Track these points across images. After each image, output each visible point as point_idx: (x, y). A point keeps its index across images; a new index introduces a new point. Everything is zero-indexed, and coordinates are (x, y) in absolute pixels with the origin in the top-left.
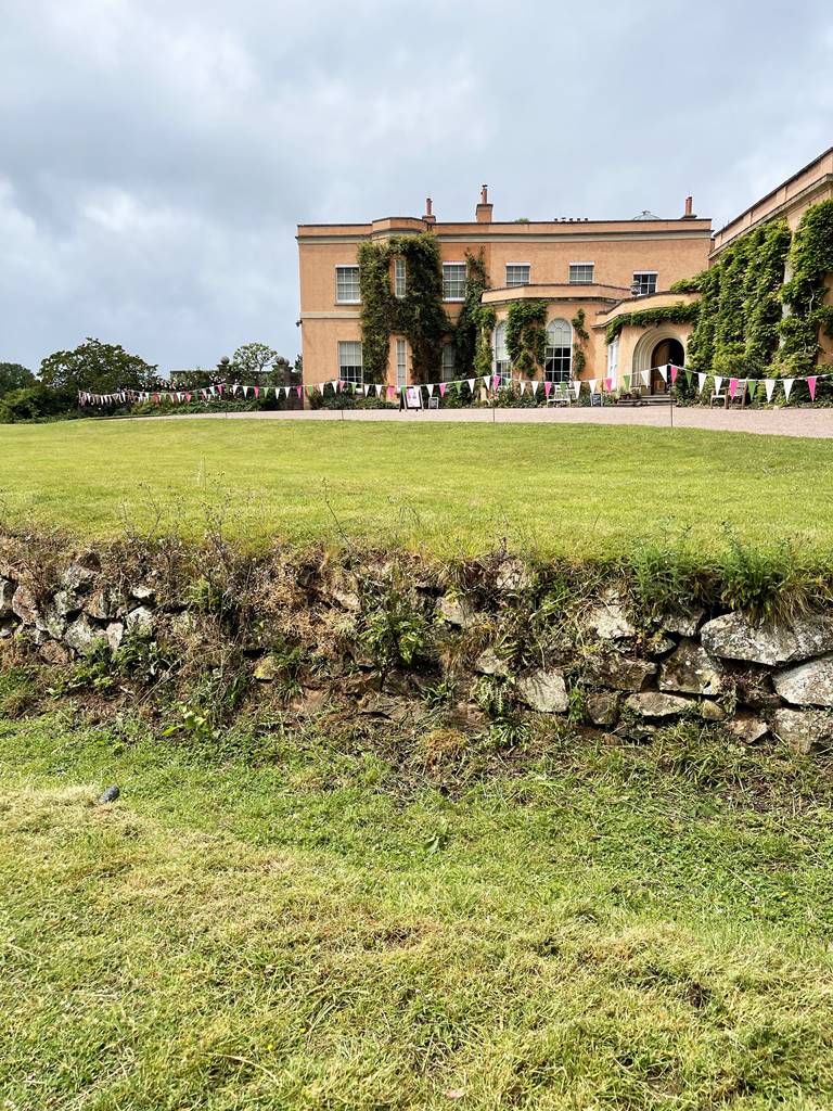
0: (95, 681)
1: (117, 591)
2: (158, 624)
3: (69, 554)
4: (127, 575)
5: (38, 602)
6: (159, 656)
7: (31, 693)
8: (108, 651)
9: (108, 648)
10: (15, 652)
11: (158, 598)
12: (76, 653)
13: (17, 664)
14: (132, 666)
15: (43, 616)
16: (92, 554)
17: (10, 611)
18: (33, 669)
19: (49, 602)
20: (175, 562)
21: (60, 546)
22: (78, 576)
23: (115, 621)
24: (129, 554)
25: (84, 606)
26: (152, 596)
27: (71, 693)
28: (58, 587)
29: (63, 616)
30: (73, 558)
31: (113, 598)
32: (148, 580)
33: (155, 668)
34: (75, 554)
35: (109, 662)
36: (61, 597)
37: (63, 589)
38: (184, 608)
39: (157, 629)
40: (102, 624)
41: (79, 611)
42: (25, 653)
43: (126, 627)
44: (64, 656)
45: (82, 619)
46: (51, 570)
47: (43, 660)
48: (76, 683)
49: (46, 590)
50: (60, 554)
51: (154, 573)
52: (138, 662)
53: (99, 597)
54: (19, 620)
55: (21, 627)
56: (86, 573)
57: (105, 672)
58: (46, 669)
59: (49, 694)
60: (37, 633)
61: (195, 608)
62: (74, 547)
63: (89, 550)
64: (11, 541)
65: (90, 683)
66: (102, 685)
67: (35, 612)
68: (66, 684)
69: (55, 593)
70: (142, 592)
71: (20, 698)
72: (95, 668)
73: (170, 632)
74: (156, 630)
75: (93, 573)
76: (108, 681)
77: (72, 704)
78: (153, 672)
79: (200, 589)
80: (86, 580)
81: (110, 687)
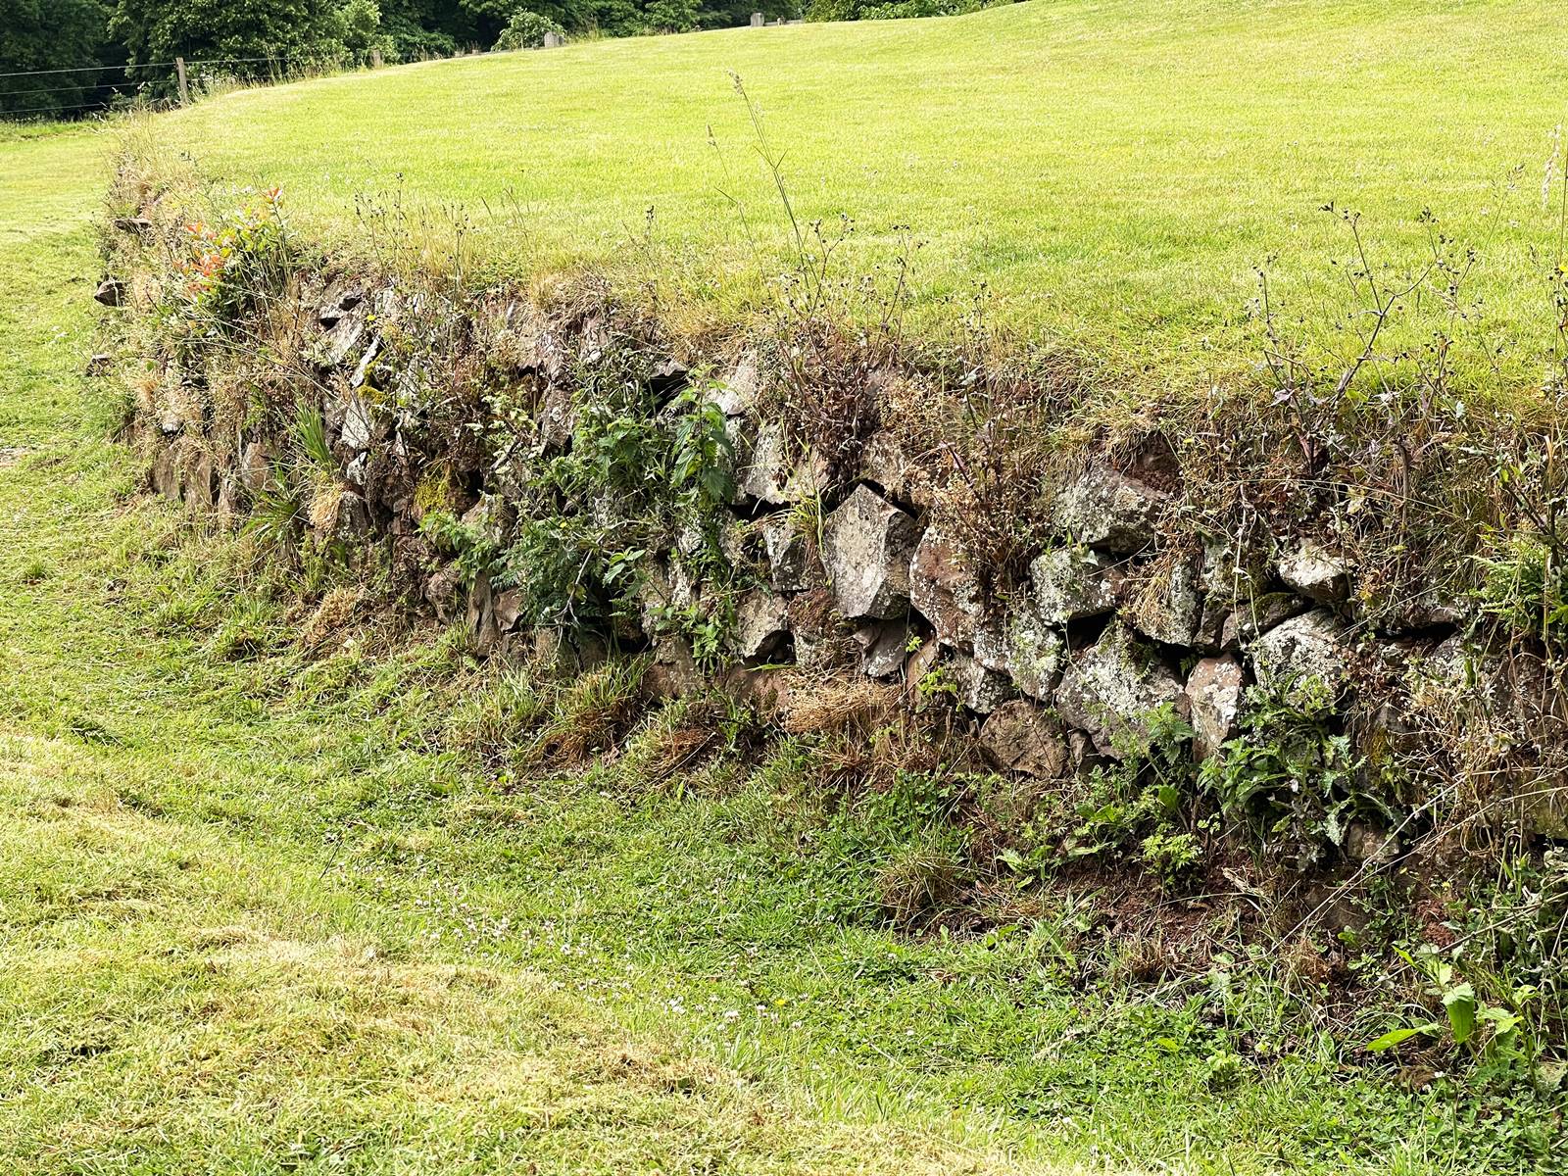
0: (1148, 842)
1: (1227, 559)
2: (1356, 677)
3: (1082, 433)
4: (1263, 507)
5: (984, 580)
6: (1358, 784)
7: (955, 859)
8: (1191, 751)
9: (1189, 741)
10: (908, 726)
11: (1365, 591)
12: (1089, 745)
13: (916, 765)
14: (1264, 807)
15: (996, 621)
16: (1155, 435)
17: (902, 599)
18: (961, 784)
19: (1017, 582)
20: (1432, 471)
21: (1058, 408)
22: (1108, 503)
23: (1213, 654)
24: (1273, 440)
25: (1121, 598)
26: (1344, 582)
27: (1071, 872)
28: (1042, 533)
29: (1055, 628)
30: (1095, 445)
31: (1213, 581)
32: (1336, 526)
33: (1341, 820)
34: (1101, 432)
35: (1190, 785)
36: (1052, 565)
37: (1059, 542)
38: (1449, 629)
39: (1353, 695)
40: (1175, 661)
41: (1104, 617)
42: (937, 733)
43: (1249, 678)
44: (1050, 753)
45: (1111, 641)
46: (1030, 477)
47: (987, 761)
48: (1085, 841)
49: (1008, 542)
50: (1058, 432)
51: (1355, 505)
52: (1287, 795)
53: (1169, 574)
54: (925, 630)
55: (930, 652)
56: (1131, 495)
57: (1178, 817)
58: (997, 788)
59: (1003, 867)
60: (975, 673)
61: (1492, 635)
62: (1096, 411)
63: (1144, 422)
64: (912, 385)
65: (1129, 846)
66: (1167, 859)
67: (974, 608)
68: (1056, 841)
69: (1038, 552)
70: (1308, 568)
71: (924, 870)
72: (1146, 801)
73: (1399, 706)
74: (1346, 697)
75: (1153, 495)
76: (1183, 847)
77: (1076, 910)
78: (1335, 833)
79: (1512, 568)
80: (1131, 516)
81: (1189, 868)
